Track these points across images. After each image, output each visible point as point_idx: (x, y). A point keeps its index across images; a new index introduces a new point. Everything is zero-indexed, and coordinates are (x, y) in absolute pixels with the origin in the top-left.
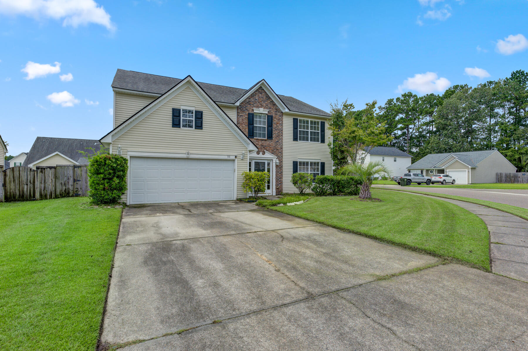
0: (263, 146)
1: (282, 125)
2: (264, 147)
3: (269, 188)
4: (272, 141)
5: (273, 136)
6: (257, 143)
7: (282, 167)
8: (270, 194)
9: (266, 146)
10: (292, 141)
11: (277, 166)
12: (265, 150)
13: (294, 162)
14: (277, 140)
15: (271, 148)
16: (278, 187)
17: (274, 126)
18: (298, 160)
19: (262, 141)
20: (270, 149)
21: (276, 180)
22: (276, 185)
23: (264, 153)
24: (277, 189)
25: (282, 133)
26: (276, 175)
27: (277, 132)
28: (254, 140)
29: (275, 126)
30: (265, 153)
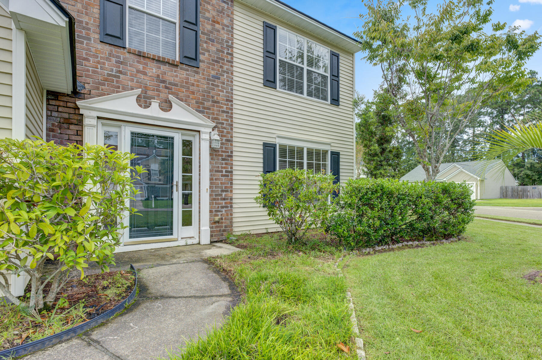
0: (163, 82)
1: (230, 29)
2: (166, 88)
3: (187, 221)
4: (197, 73)
5: (201, 57)
6: (141, 67)
7: (231, 156)
8: (190, 242)
9: (176, 85)
10: (262, 85)
11: (213, 152)
12: (171, 97)
13: (265, 145)
14: (213, 73)
15: (193, 93)
16: (217, 219)
17: (205, 26)
18: (278, 142)
19: (162, 67)
20: (191, 96)
21: (211, 195)
22: (211, 211)
23: (167, 106)
24: (214, 223)
25: (231, 55)
26: (211, 179)
27: (214, 49)
28: (127, 55)
29: (209, 27)
30: (171, 107)
